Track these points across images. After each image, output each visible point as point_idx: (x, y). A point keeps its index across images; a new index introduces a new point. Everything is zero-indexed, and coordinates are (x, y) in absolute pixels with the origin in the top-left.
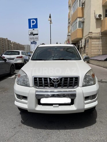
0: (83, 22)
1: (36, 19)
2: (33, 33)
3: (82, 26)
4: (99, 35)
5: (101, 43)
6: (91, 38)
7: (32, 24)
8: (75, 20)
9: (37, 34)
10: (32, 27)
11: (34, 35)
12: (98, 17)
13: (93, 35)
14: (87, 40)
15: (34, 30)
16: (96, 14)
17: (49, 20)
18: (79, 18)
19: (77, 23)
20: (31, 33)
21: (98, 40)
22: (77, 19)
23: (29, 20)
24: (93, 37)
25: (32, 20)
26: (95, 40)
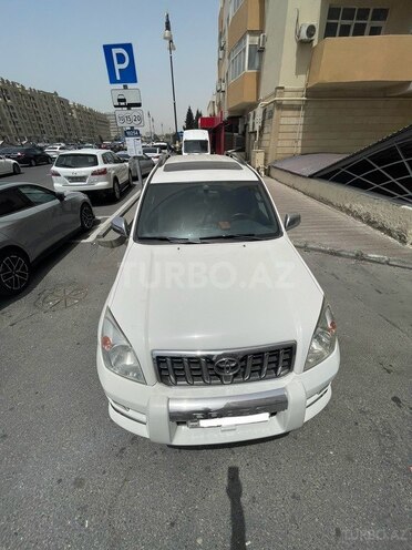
0: (262, 51)
1: (128, 47)
2: (124, 100)
3: (257, 64)
4: (300, 98)
5: (301, 120)
6: (279, 106)
7: (118, 67)
8: (240, 41)
9: (139, 105)
10: (118, 78)
11: (129, 106)
12: (304, 36)
13: (286, 98)
14: (268, 110)
15: (125, 87)
16: (300, 23)
17: (165, 38)
18: (252, 33)
19: (244, 50)
20: (119, 100)
21: (296, 113)
22: (244, 37)
23: (108, 49)
24: (284, 103)
25: (115, 51)
26: (290, 113)
